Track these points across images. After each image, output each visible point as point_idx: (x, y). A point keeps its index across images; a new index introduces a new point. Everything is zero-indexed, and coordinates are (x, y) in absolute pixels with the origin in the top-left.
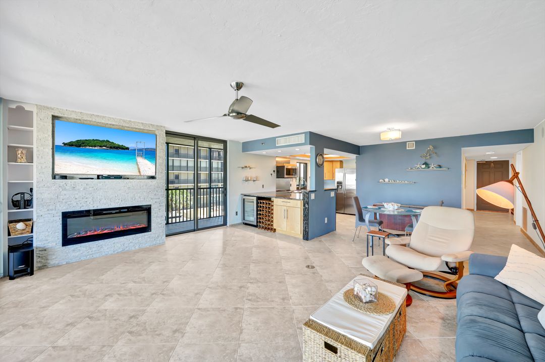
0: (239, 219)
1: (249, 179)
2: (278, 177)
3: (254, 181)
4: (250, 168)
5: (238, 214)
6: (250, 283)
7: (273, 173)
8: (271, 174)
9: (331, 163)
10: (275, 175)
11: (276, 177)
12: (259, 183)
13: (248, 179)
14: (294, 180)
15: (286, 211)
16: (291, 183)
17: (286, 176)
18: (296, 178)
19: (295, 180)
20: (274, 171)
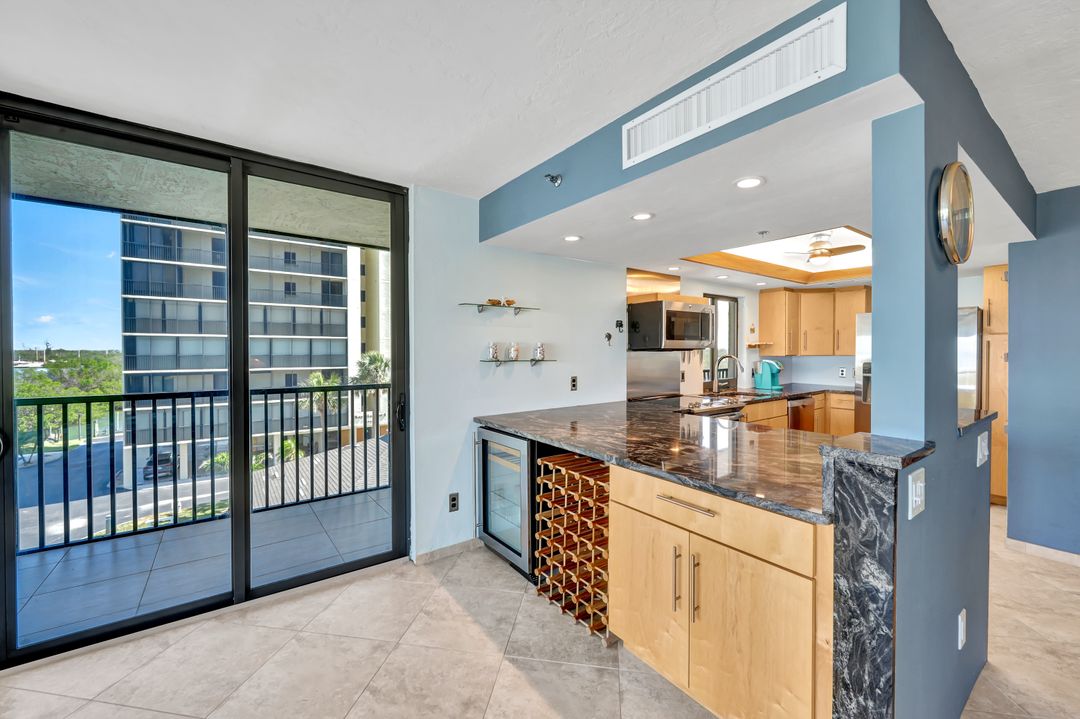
0: (464, 526)
1: (513, 355)
2: (633, 346)
3: (535, 362)
4: (518, 310)
5: (461, 502)
7: (614, 331)
8: (609, 337)
9: (828, 297)
10: (622, 337)
11: (625, 345)
12: (557, 373)
13: (508, 352)
14: (695, 356)
15: (685, 562)
16: (683, 367)
17: (665, 343)
18: (701, 349)
19: (698, 356)
20: (619, 324)
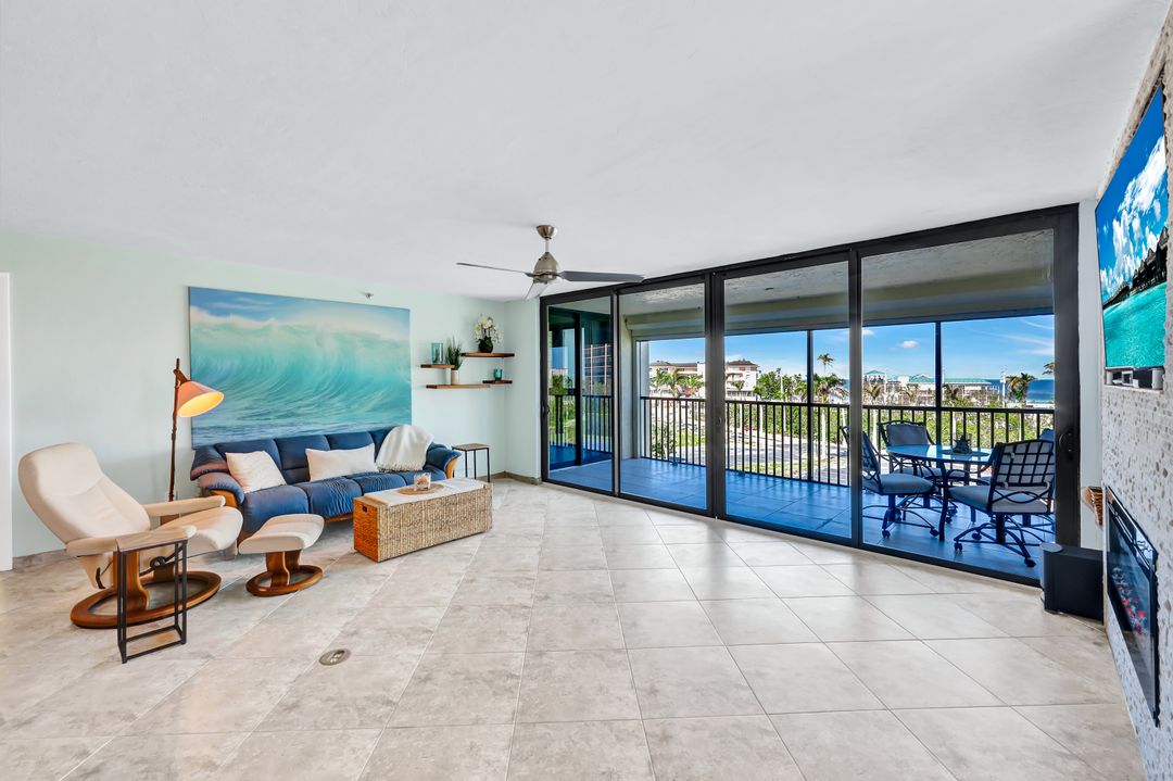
6: (525, 607)
